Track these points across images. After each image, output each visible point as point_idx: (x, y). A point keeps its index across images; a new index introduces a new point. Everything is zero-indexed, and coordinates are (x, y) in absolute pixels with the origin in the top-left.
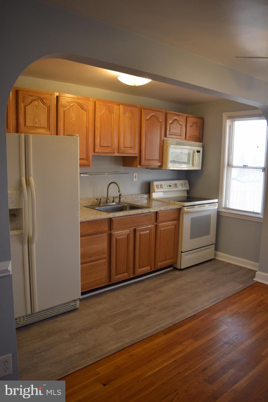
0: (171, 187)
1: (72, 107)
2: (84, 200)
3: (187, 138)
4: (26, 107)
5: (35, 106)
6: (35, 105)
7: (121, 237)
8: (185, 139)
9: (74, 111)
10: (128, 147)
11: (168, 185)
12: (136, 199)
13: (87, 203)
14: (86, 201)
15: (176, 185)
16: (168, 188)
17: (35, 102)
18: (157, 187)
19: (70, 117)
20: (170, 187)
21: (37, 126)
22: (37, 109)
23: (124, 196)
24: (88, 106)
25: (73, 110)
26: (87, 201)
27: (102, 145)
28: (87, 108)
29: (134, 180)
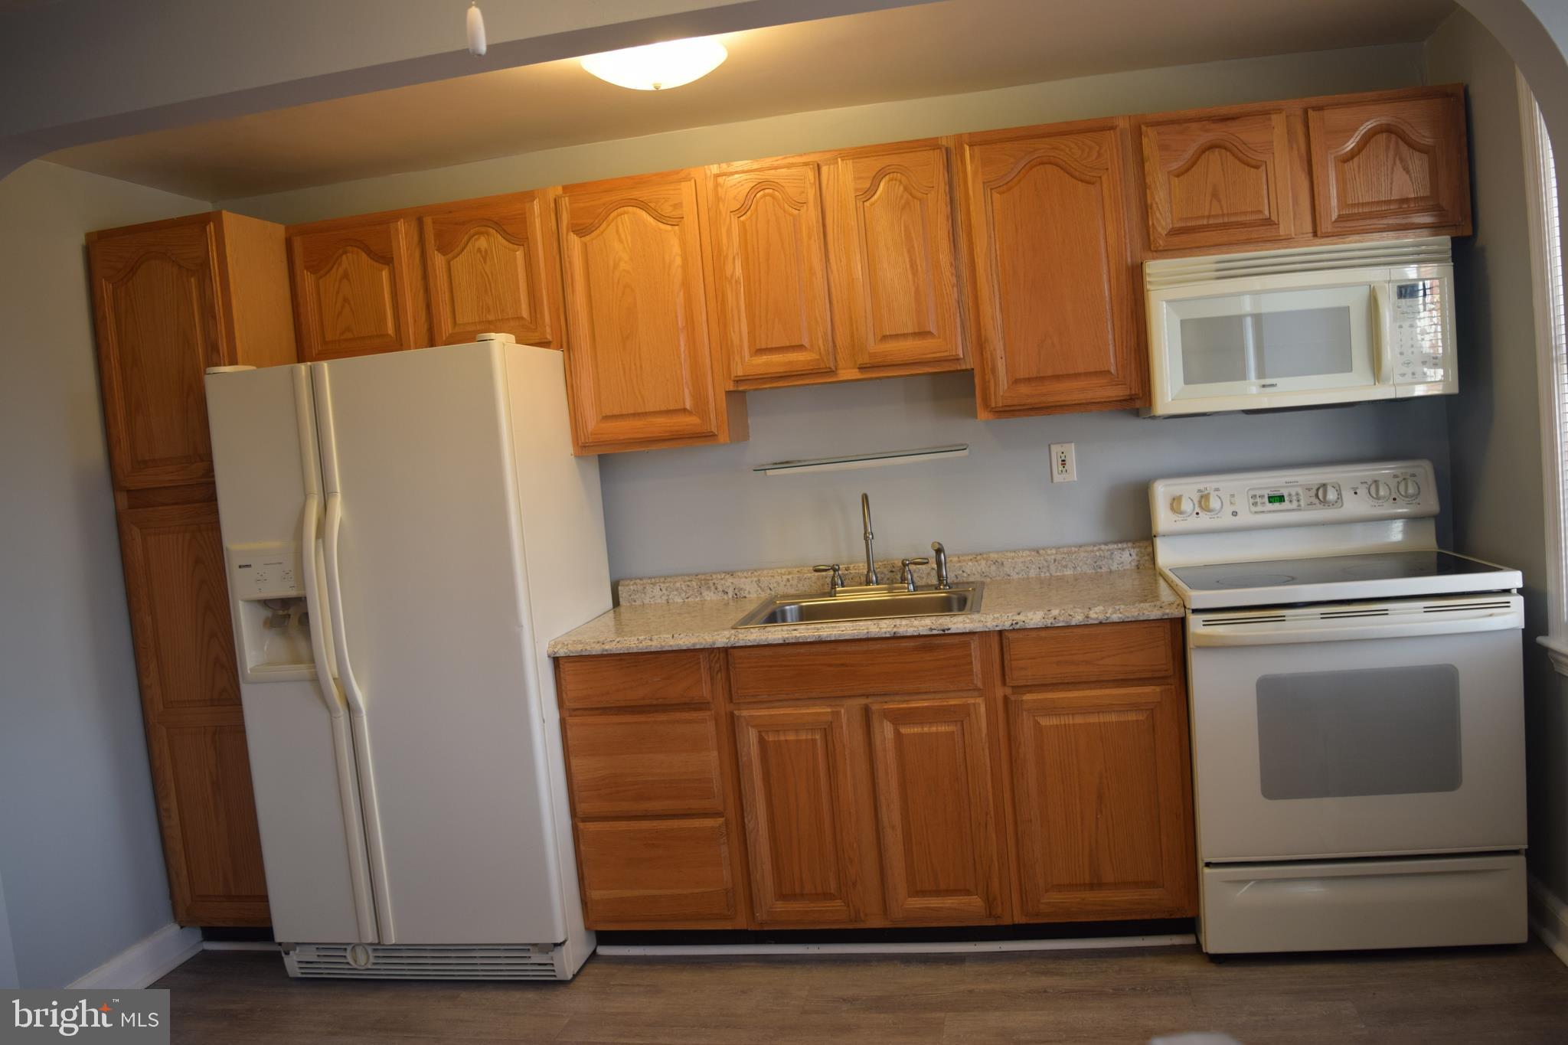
0: (1286, 505)
1: (615, 221)
2: (783, 571)
3: (1325, 226)
4: (452, 263)
5: (479, 255)
6: (479, 250)
8: (1315, 234)
9: (623, 236)
11: (1258, 493)
12: (1066, 567)
13: (794, 582)
14: (790, 573)
15: (1319, 494)
17: (477, 240)
19: (611, 263)
20: (1277, 506)
21: (491, 317)
22: (485, 262)
23: (993, 556)
24: (681, 203)
25: (617, 232)
26: (790, 577)
27: (764, 347)
28: (676, 213)
29: (1057, 478)
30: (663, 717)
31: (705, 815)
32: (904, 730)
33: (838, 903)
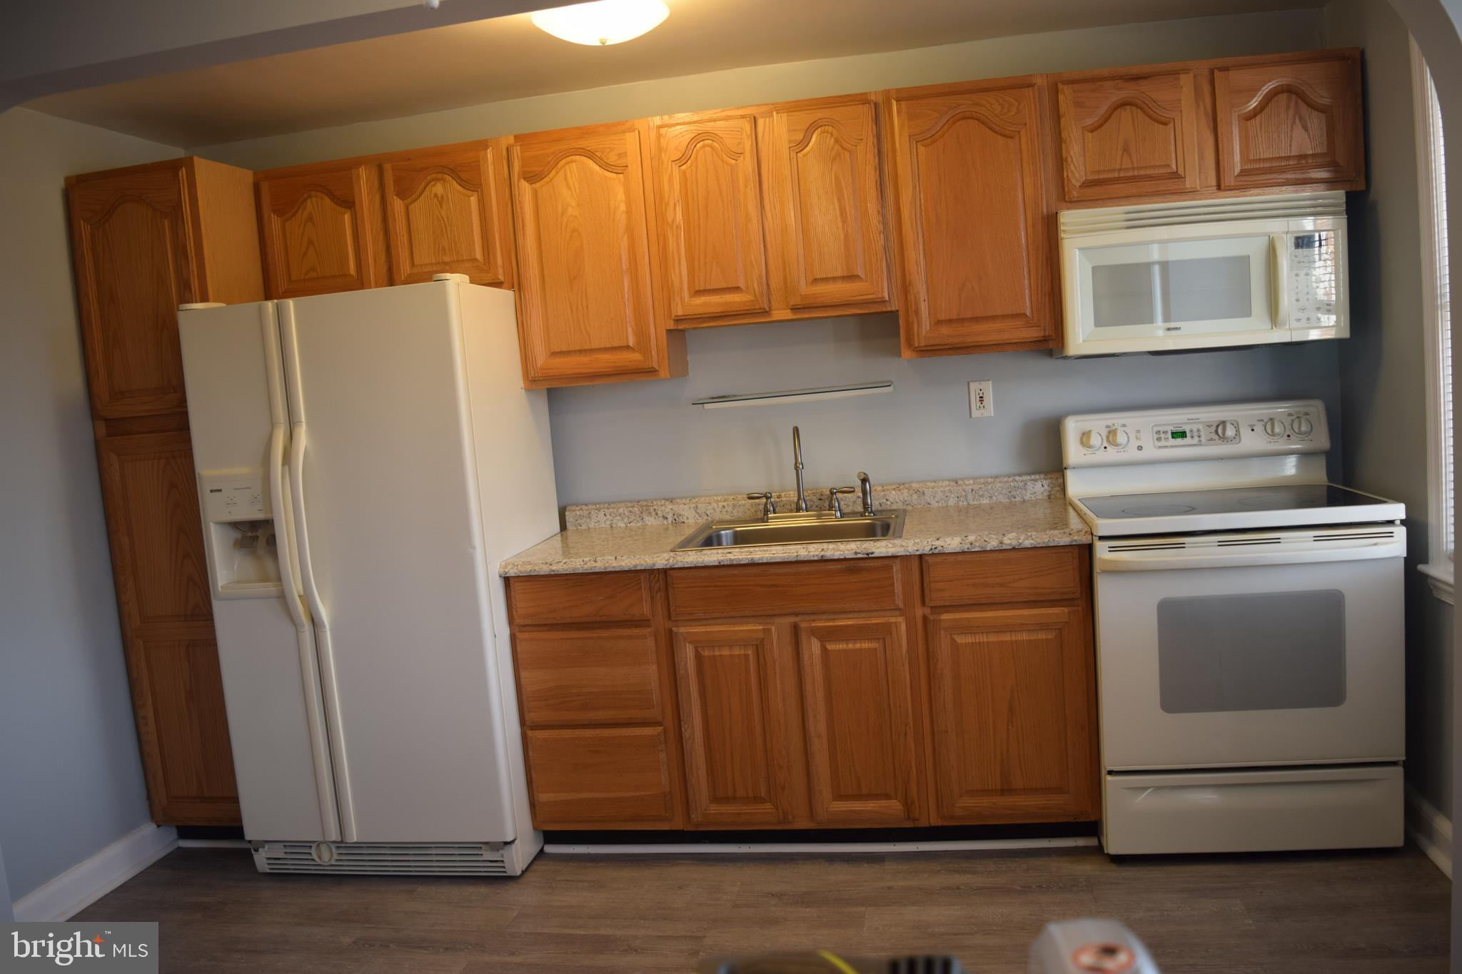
0: (1187, 441)
1: (563, 169)
2: (719, 498)
3: (1229, 180)
4: (410, 208)
5: (435, 200)
6: (436, 195)
7: (726, 652)
8: (1219, 187)
9: (571, 183)
10: (834, 279)
11: (1162, 429)
12: (982, 496)
13: (730, 509)
15: (1218, 432)
16: (1160, 447)
17: (434, 185)
18: (1082, 443)
19: (560, 209)
20: (1179, 441)
21: (447, 259)
22: (441, 208)
23: (915, 486)
24: (626, 153)
25: (566, 179)
26: (725, 504)
27: (702, 289)
28: (621, 162)
29: (976, 413)
30: (605, 633)
31: (644, 724)
32: (830, 647)
33: (768, 805)
